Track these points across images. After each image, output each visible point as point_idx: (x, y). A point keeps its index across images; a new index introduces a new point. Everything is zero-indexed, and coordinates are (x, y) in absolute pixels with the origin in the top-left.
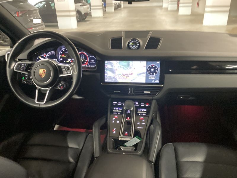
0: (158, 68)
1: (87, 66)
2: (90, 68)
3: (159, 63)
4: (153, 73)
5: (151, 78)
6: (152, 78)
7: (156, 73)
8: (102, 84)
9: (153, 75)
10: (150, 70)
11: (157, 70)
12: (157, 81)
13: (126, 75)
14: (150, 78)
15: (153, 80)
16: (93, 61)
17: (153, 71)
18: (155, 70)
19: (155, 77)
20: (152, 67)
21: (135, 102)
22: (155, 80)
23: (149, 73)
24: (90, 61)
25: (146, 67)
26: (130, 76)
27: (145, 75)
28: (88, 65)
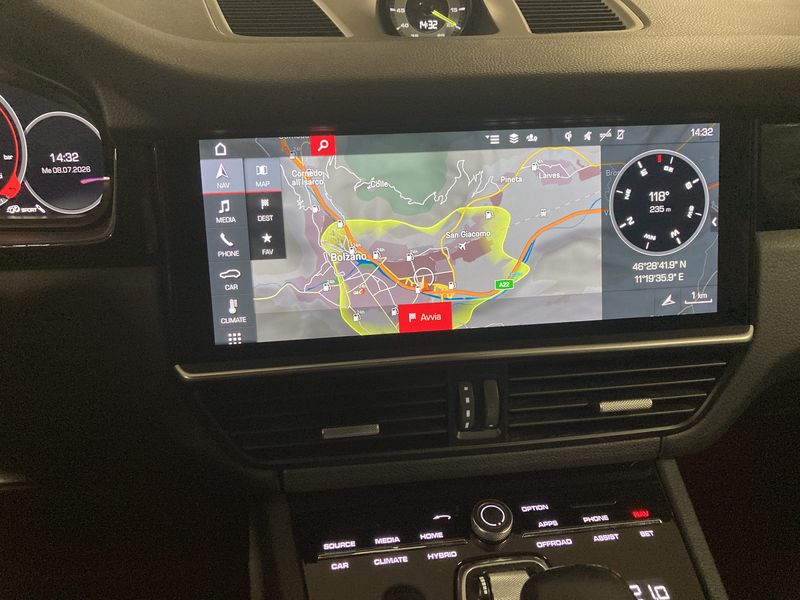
0: (707, 177)
1: (13, 209)
2: (51, 225)
3: (709, 131)
4: (661, 225)
5: (650, 279)
6: (661, 278)
7: (688, 228)
8: (186, 376)
9: (664, 244)
10: (639, 205)
11: (697, 196)
12: (703, 300)
13: (418, 261)
14: (638, 278)
15: (665, 288)
16: (73, 157)
17: (660, 209)
18: (679, 200)
19: (683, 264)
20: (658, 180)
21: (526, 509)
22: (680, 291)
23: (634, 235)
24: (39, 159)
25: (597, 180)
26: (458, 268)
27: (594, 251)
28: (24, 199)
